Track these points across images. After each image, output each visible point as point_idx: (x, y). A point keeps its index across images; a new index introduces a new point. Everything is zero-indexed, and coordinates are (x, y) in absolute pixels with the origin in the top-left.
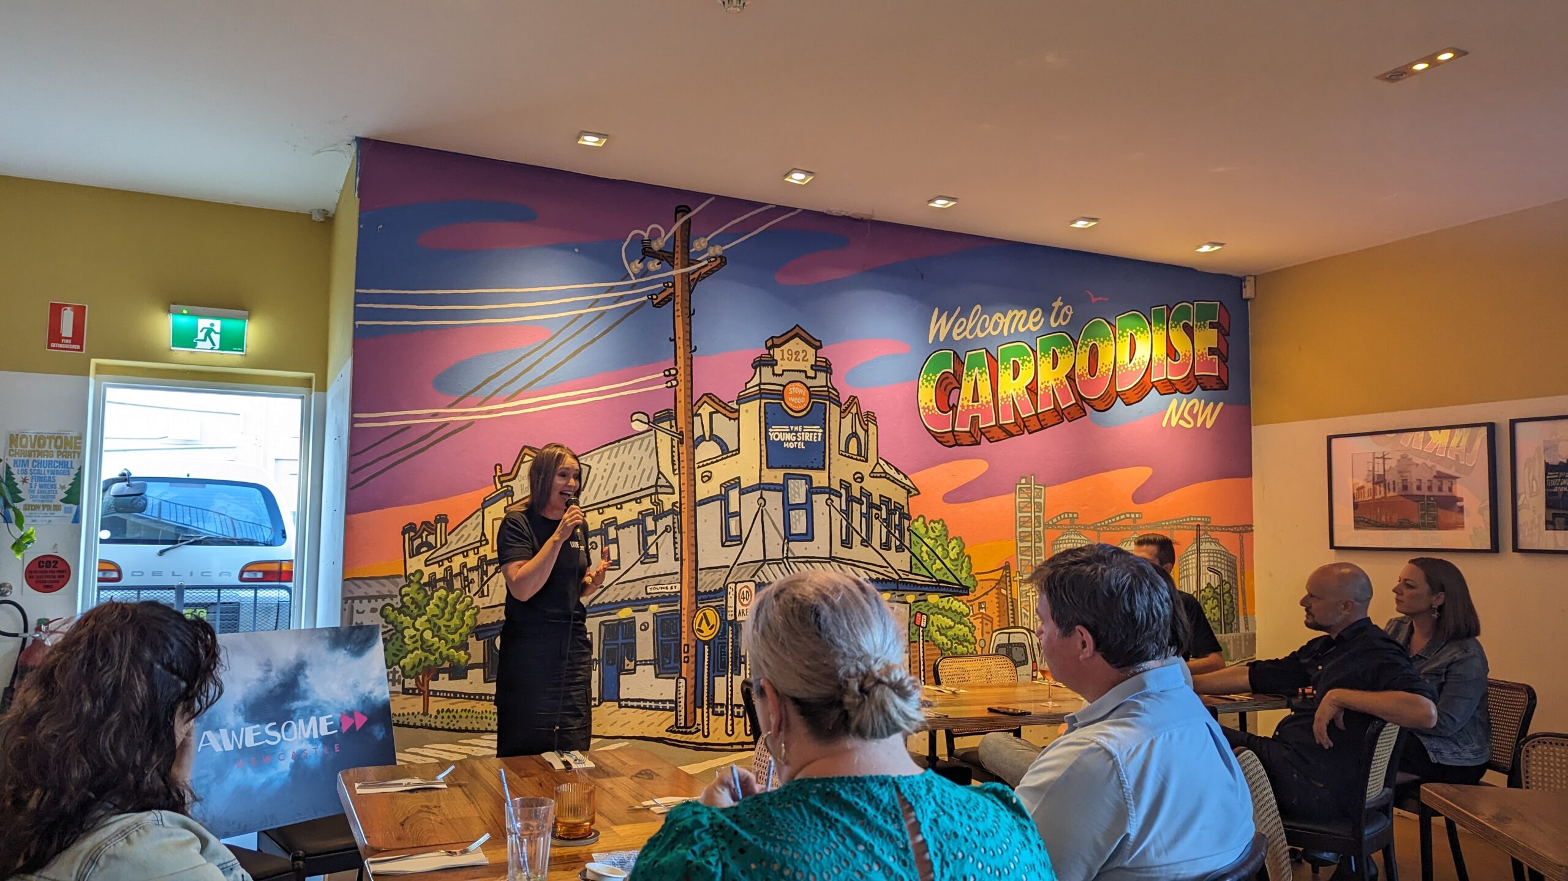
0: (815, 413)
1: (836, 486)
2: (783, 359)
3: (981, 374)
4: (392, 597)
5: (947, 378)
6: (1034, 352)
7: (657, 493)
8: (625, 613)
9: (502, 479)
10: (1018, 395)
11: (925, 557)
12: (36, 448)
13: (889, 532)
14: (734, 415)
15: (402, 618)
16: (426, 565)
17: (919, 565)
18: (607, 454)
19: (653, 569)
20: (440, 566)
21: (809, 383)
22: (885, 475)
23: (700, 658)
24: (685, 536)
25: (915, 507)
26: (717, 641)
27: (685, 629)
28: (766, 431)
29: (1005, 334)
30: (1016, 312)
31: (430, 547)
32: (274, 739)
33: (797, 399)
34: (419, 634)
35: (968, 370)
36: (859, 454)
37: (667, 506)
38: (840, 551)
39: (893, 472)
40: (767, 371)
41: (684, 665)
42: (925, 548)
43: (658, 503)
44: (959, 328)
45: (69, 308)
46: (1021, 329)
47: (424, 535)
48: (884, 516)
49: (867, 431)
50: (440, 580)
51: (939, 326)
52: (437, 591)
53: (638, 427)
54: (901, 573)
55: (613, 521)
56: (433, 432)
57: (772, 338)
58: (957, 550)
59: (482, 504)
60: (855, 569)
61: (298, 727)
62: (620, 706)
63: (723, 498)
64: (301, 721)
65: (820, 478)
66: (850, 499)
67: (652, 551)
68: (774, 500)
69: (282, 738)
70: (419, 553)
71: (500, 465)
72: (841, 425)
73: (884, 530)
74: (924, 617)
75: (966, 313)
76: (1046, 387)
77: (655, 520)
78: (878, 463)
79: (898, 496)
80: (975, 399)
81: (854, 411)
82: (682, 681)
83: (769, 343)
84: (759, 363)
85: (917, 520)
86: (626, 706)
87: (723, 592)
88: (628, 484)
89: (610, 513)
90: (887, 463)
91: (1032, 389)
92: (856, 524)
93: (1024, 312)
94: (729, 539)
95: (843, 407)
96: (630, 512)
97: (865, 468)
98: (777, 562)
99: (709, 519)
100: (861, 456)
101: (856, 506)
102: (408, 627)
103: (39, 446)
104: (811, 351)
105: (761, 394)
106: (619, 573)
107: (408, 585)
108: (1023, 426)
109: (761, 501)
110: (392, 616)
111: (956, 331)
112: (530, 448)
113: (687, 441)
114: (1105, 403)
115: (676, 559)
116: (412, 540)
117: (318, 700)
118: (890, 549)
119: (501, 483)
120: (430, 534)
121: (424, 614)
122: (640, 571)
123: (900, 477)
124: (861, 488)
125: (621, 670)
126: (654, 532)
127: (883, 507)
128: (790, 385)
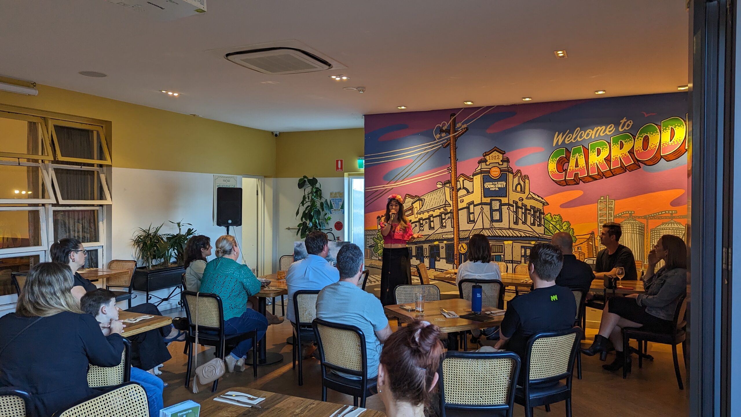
0: (503, 177)
1: (511, 203)
2: (490, 159)
3: (580, 156)
4: (375, 235)
5: (562, 159)
6: (609, 144)
7: (445, 207)
8: (436, 243)
10: (599, 162)
11: (551, 229)
13: (534, 219)
14: (471, 180)
15: (377, 241)
17: (548, 231)
18: (430, 195)
19: (445, 230)
21: (500, 167)
22: (533, 198)
23: (460, 258)
24: (455, 220)
25: (546, 210)
27: (455, 249)
28: (483, 185)
29: (593, 137)
30: (599, 128)
33: (495, 173)
35: (573, 155)
36: (521, 191)
37: (449, 211)
38: (513, 226)
39: (536, 197)
40: (483, 165)
41: (455, 260)
42: (551, 225)
43: (446, 210)
44: (568, 138)
45: (340, 161)
46: (602, 135)
48: (532, 213)
49: (524, 182)
51: (558, 139)
53: (439, 186)
54: (540, 234)
55: (432, 216)
57: (485, 152)
58: (567, 226)
60: (520, 232)
62: (436, 271)
63: (468, 208)
65: (504, 200)
66: (517, 207)
67: (444, 224)
68: (487, 208)
72: (513, 181)
73: (532, 219)
75: (572, 132)
76: (616, 158)
77: (445, 215)
78: (529, 194)
79: (539, 206)
80: (577, 165)
81: (519, 175)
83: (484, 154)
84: (480, 162)
85: (547, 215)
88: (436, 204)
89: (431, 213)
90: (534, 194)
91: (608, 159)
92: (520, 216)
93: (604, 127)
94: (470, 221)
95: (514, 174)
96: (437, 212)
97: (524, 196)
98: (488, 229)
99: (463, 215)
100: (523, 191)
101: (520, 210)
102: (378, 243)
104: (501, 155)
105: (481, 172)
106: (434, 231)
108: (602, 175)
109: (482, 209)
110: (375, 240)
111: (567, 140)
112: (408, 195)
113: (455, 190)
114: (653, 162)
115: (452, 227)
118: (535, 225)
122: (440, 230)
123: (540, 199)
124: (522, 203)
125: (436, 260)
126: (445, 219)
127: (532, 210)
128: (493, 168)
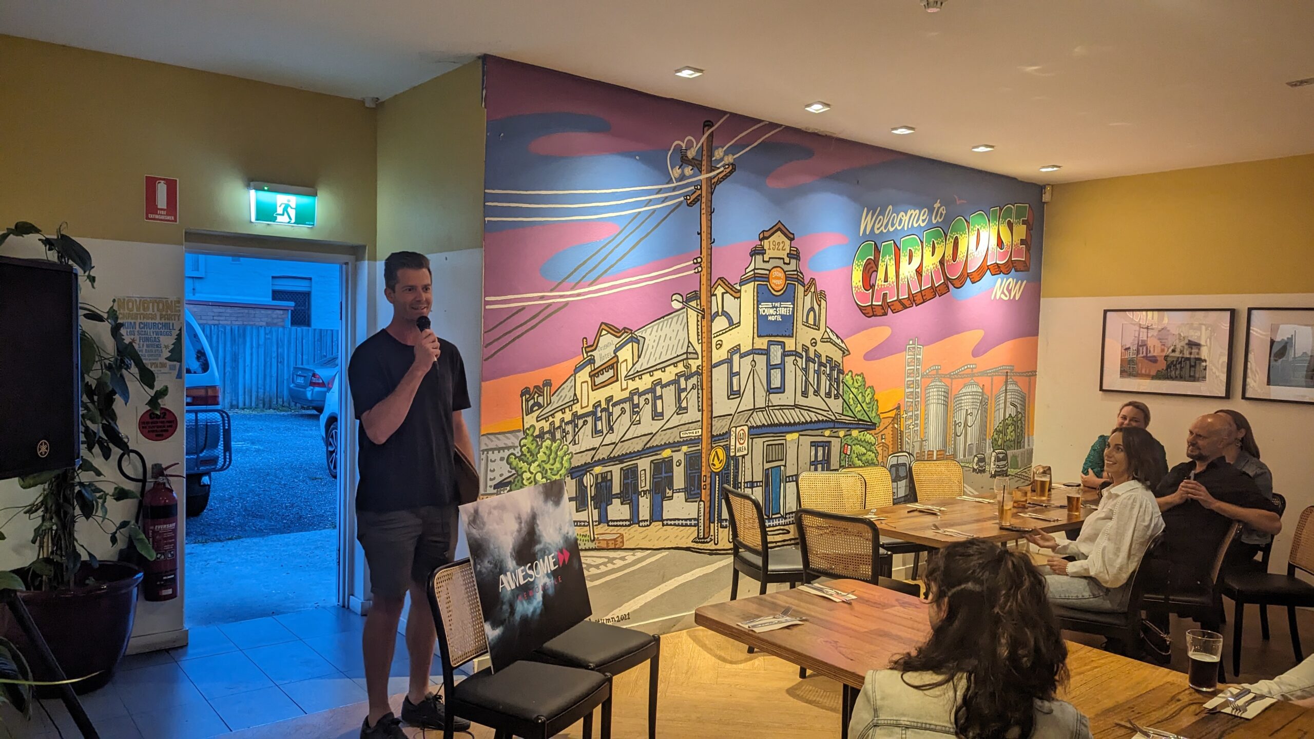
0: (788, 295)
1: (800, 350)
2: (769, 249)
3: (890, 260)
4: (514, 447)
5: (870, 263)
6: (922, 242)
7: (687, 359)
8: (667, 453)
9: (588, 350)
10: (911, 277)
11: (852, 402)
12: (142, 311)
13: (830, 384)
14: (737, 294)
15: (521, 464)
16: (538, 421)
17: (848, 408)
18: (656, 328)
19: (685, 418)
20: (546, 421)
21: (786, 268)
22: (830, 341)
23: (713, 485)
24: (705, 391)
25: (848, 364)
26: (724, 472)
27: (704, 464)
28: (758, 307)
29: (906, 229)
30: (913, 211)
31: (540, 406)
33: (777, 281)
34: (533, 476)
35: (883, 257)
36: (815, 325)
37: (694, 369)
38: (801, 401)
39: (834, 338)
40: (759, 258)
41: (703, 491)
42: (851, 396)
43: (688, 367)
44: (878, 223)
45: (162, 182)
46: (915, 225)
47: (536, 397)
48: (828, 372)
49: (820, 306)
50: (547, 432)
51: (867, 223)
52: (545, 441)
53: (676, 305)
54: (836, 415)
55: (658, 383)
56: (540, 312)
57: (763, 231)
58: (870, 396)
59: (574, 371)
60: (809, 413)
62: (663, 525)
63: (729, 361)
64: (541, 561)
65: (790, 344)
66: (808, 359)
67: (684, 405)
68: (761, 360)
70: (532, 411)
71: (586, 338)
72: (805, 301)
73: (828, 383)
74: (849, 447)
75: (882, 213)
76: (928, 270)
77: (686, 380)
78: (826, 331)
79: (837, 355)
80: (886, 281)
81: (813, 290)
82: (702, 503)
83: (761, 236)
84: (754, 253)
85: (847, 374)
86: (667, 525)
87: (726, 435)
88: (669, 352)
89: (658, 375)
90: (832, 331)
91: (919, 272)
92: (811, 380)
93: (917, 211)
94: (734, 394)
95: (806, 287)
96: (669, 375)
97: (818, 335)
98: (761, 409)
99: (720, 375)
101: (811, 365)
102: (525, 472)
103: (144, 310)
104: (788, 242)
105: (755, 278)
106: (663, 422)
107: (525, 438)
108: (914, 300)
109: (753, 363)
110: (515, 462)
111: (877, 226)
112: (606, 324)
113: (707, 316)
114: (959, 283)
115: (699, 411)
116: (527, 401)
117: (547, 544)
118: (831, 397)
119: (587, 353)
120: (540, 395)
121: (536, 460)
122: (676, 420)
123: (839, 341)
124: (815, 350)
125: (664, 498)
126: (685, 389)
127: (828, 365)
128: (775, 269)
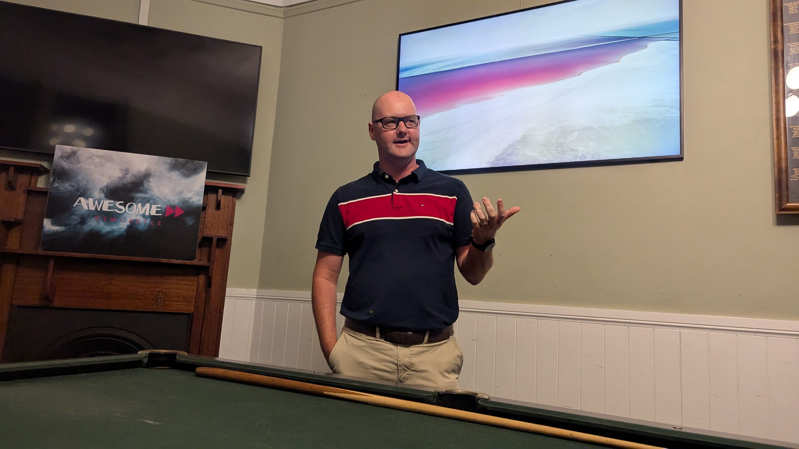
32: (121, 210)
61: (137, 207)
64: (140, 205)
69: (125, 211)
117: (154, 195)
